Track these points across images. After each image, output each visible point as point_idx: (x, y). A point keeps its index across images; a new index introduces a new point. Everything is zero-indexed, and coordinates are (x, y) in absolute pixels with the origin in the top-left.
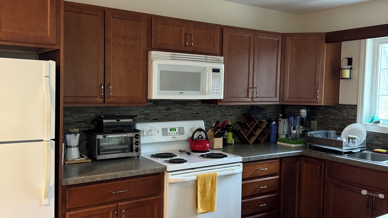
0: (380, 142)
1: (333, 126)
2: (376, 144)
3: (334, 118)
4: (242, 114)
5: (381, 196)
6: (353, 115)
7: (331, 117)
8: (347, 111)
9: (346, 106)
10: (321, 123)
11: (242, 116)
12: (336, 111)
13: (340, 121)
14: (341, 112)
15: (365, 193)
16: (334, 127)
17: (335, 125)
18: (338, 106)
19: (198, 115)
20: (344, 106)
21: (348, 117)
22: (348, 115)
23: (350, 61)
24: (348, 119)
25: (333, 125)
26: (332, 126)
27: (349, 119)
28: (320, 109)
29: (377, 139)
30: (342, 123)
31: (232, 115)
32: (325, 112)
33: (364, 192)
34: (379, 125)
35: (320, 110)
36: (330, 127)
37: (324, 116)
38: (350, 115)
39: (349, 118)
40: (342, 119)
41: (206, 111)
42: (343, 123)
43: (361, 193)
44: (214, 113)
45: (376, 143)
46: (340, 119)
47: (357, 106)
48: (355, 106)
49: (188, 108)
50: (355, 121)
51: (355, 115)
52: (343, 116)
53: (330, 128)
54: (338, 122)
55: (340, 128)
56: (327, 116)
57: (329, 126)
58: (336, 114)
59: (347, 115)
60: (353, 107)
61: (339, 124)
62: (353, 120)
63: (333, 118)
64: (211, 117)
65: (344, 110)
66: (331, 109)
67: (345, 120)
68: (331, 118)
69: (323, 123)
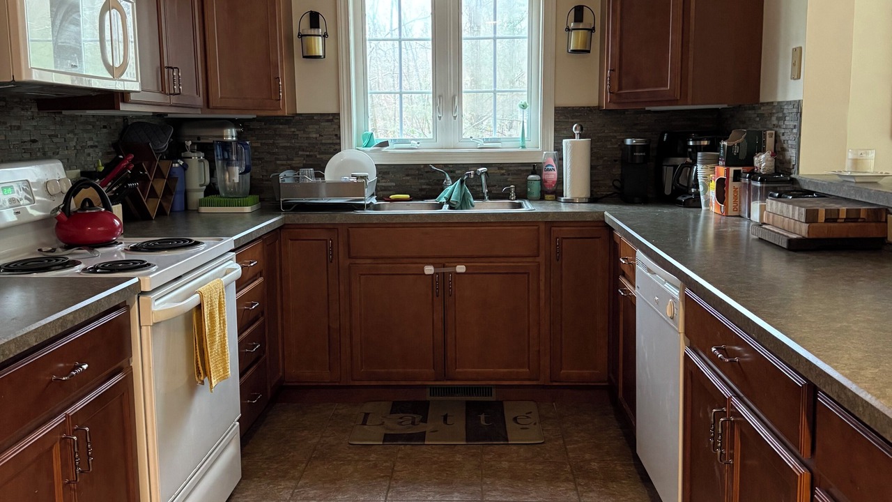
0: (391, 181)
1: (289, 162)
2: (384, 186)
3: (289, 144)
4: (110, 143)
5: (461, 269)
6: (332, 135)
7: (282, 142)
8: (317, 127)
9: (315, 118)
10: (259, 159)
11: (112, 149)
12: (293, 129)
13: (303, 150)
14: (304, 131)
15: (431, 270)
16: (289, 165)
17: (293, 160)
18: (297, 117)
19: (35, 146)
20: (310, 117)
21: (321, 140)
22: (320, 135)
23: (314, 19)
24: (322, 144)
25: (288, 159)
26: (284, 162)
27: (325, 144)
28: (251, 127)
29: (385, 176)
30: (308, 153)
31: (96, 147)
32: (266, 132)
33: (429, 270)
34: (385, 149)
35: (252, 130)
36: (282, 165)
37: (264, 141)
38: (325, 135)
39: (323, 141)
40: (307, 145)
41: (49, 133)
42: (311, 153)
43: (424, 274)
44: (65, 141)
45: (384, 184)
46: (303, 145)
47: (338, 114)
48: (334, 117)
49: (13, 124)
50: (337, 147)
51: (336, 135)
52: (308, 138)
53: (282, 168)
54: (300, 153)
55: (303, 164)
56: (271, 141)
57: (278, 162)
58: (294, 136)
59: (318, 136)
60: (331, 117)
61: (302, 156)
62: (332, 146)
63: (286, 144)
64: (60, 152)
65: (310, 126)
66: (281, 126)
67: (315, 147)
68: (281, 145)
69: (263, 158)
